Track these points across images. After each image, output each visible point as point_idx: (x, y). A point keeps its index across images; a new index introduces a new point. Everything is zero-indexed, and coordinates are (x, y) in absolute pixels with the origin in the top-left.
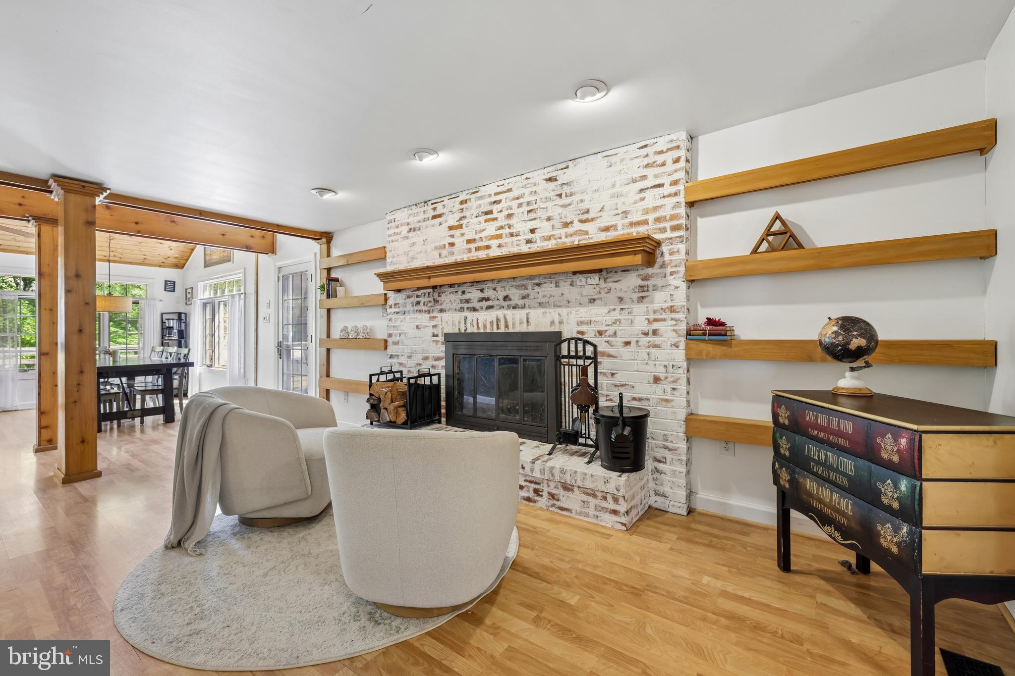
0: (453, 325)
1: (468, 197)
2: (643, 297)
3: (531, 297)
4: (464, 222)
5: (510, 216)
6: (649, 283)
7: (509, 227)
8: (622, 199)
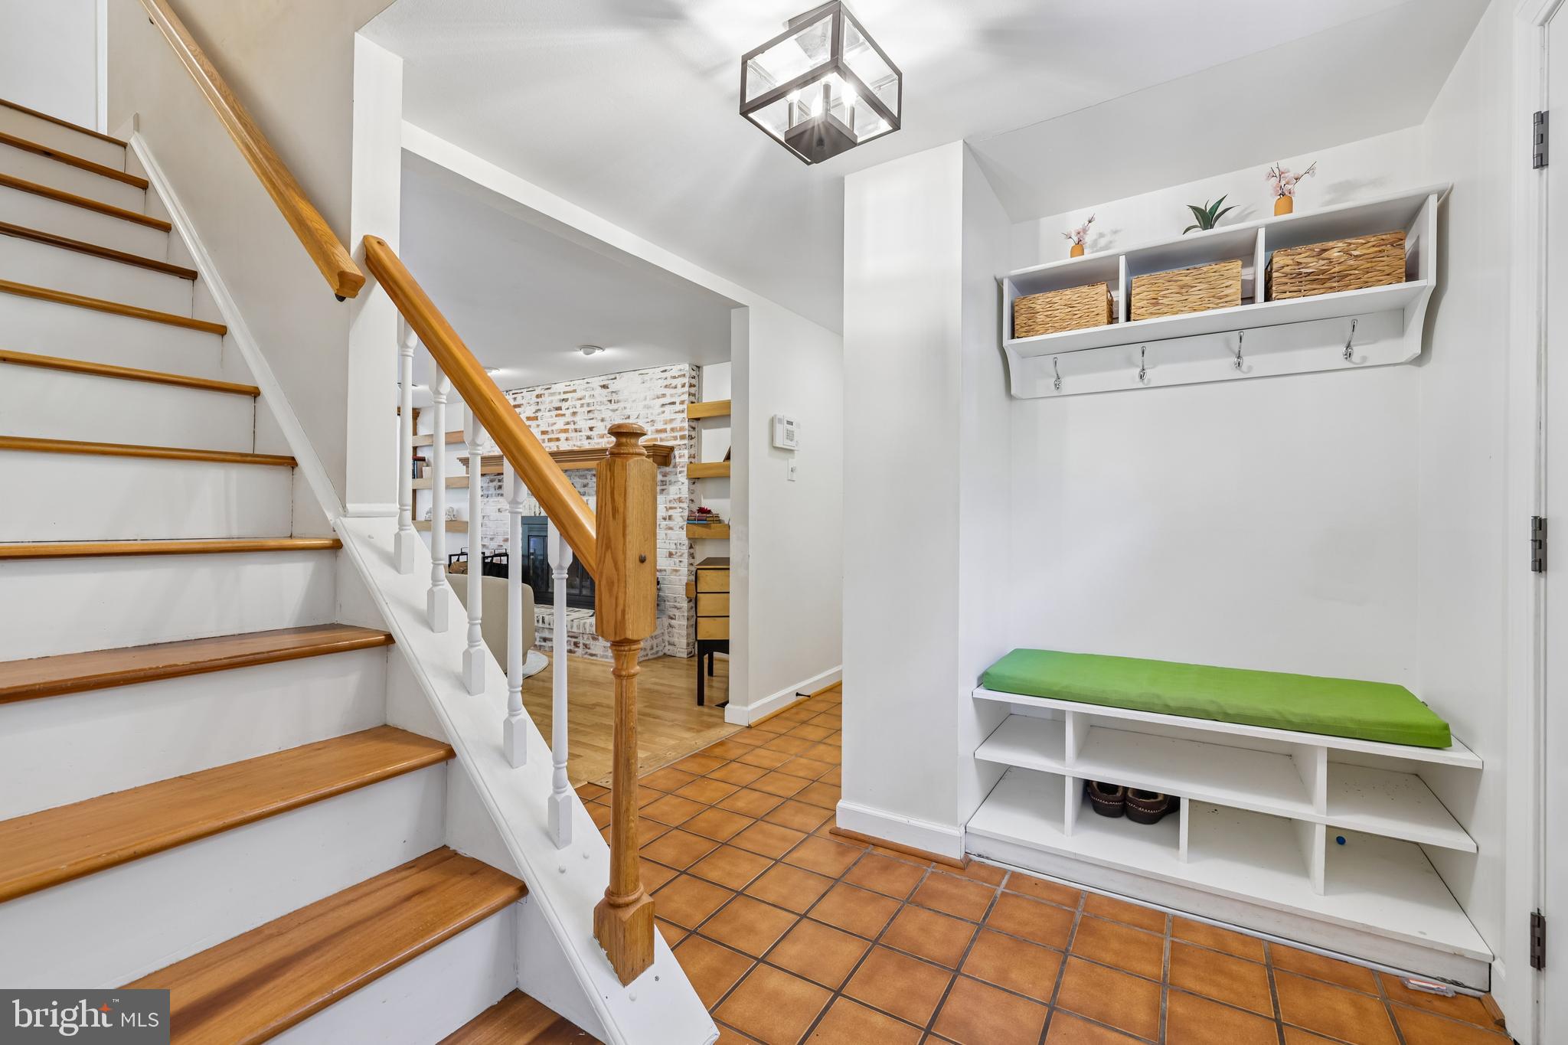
0: (530, 509)
1: (542, 392)
2: (663, 490)
3: (590, 486)
4: (539, 414)
5: (574, 414)
6: (667, 479)
7: (574, 424)
8: (651, 411)
